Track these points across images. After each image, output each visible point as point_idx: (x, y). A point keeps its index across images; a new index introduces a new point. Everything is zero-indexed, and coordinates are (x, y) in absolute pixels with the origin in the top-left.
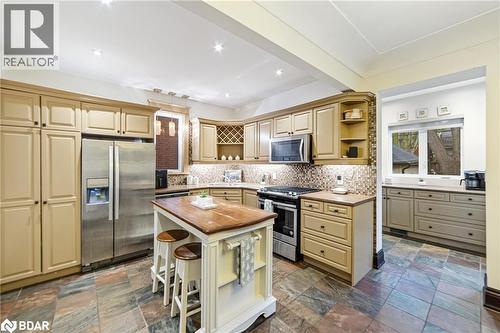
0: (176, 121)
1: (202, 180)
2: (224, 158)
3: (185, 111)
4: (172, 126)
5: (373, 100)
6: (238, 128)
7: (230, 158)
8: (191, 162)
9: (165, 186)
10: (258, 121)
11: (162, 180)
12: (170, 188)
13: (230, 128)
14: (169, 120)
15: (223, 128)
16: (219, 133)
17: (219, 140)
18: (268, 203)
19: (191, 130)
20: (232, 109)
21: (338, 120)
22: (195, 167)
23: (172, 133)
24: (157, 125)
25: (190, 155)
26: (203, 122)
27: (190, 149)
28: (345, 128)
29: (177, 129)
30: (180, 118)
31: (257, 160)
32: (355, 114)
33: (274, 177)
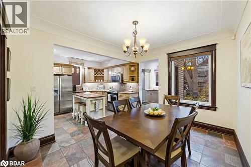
0: (79, 68)
1: (89, 89)
2: (97, 81)
3: (83, 64)
4: (78, 70)
5: (138, 64)
6: (102, 70)
7: (99, 81)
8: (85, 82)
9: (76, 90)
10: (108, 68)
11: (74, 88)
12: (77, 91)
13: (99, 70)
14: (77, 67)
15: (96, 70)
16: (95, 72)
17: (95, 74)
18: (109, 95)
19: (85, 71)
20: (100, 63)
21: (128, 70)
22: (86, 84)
23: (78, 72)
24: (73, 69)
25: (84, 80)
26: (89, 68)
27: (84, 78)
28: (131, 72)
29: (79, 71)
30: (81, 66)
31: (108, 82)
32: (133, 69)
33: (114, 87)
